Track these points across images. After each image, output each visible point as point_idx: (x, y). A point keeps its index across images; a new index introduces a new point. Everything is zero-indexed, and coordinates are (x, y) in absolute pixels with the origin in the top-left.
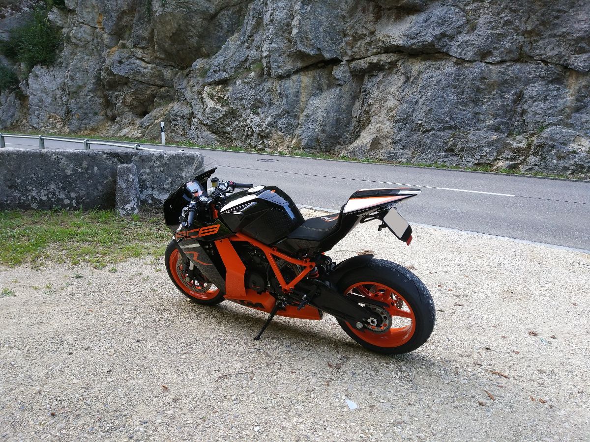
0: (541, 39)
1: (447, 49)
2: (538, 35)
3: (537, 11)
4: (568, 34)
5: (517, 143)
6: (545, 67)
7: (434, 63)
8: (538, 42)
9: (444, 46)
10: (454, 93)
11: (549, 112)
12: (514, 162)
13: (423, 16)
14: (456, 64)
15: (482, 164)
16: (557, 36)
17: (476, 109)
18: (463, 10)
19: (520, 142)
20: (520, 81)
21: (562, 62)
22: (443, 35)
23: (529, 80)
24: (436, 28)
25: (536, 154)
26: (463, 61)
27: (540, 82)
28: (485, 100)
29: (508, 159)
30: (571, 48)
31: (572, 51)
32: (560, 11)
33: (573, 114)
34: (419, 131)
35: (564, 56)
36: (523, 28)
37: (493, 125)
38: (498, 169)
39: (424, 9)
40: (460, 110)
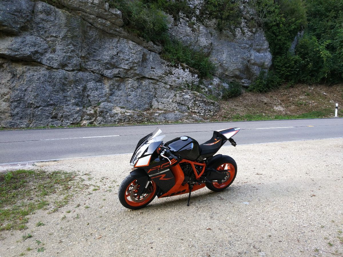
0: (89, 61)
1: (40, 60)
2: (87, 59)
3: (85, 48)
4: (101, 60)
5: (89, 111)
6: (93, 74)
7: (33, 67)
8: (88, 62)
9: (38, 59)
10: (50, 85)
11: (100, 95)
12: (91, 121)
13: (19, 39)
14: (47, 69)
15: (75, 123)
16: (96, 61)
17: (64, 94)
18: (45, 40)
19: (91, 111)
20: (84, 80)
21: (100, 73)
22: (36, 52)
23: (88, 80)
24: (31, 47)
25: (100, 116)
26: (51, 68)
27: (93, 82)
28: (68, 90)
29: (87, 120)
30: (103, 67)
31: (104, 68)
32: (95, 49)
33: (110, 97)
34: (31, 107)
35: (101, 70)
36: (80, 54)
37: (75, 103)
38: (84, 125)
39: (19, 35)
40: (55, 95)
